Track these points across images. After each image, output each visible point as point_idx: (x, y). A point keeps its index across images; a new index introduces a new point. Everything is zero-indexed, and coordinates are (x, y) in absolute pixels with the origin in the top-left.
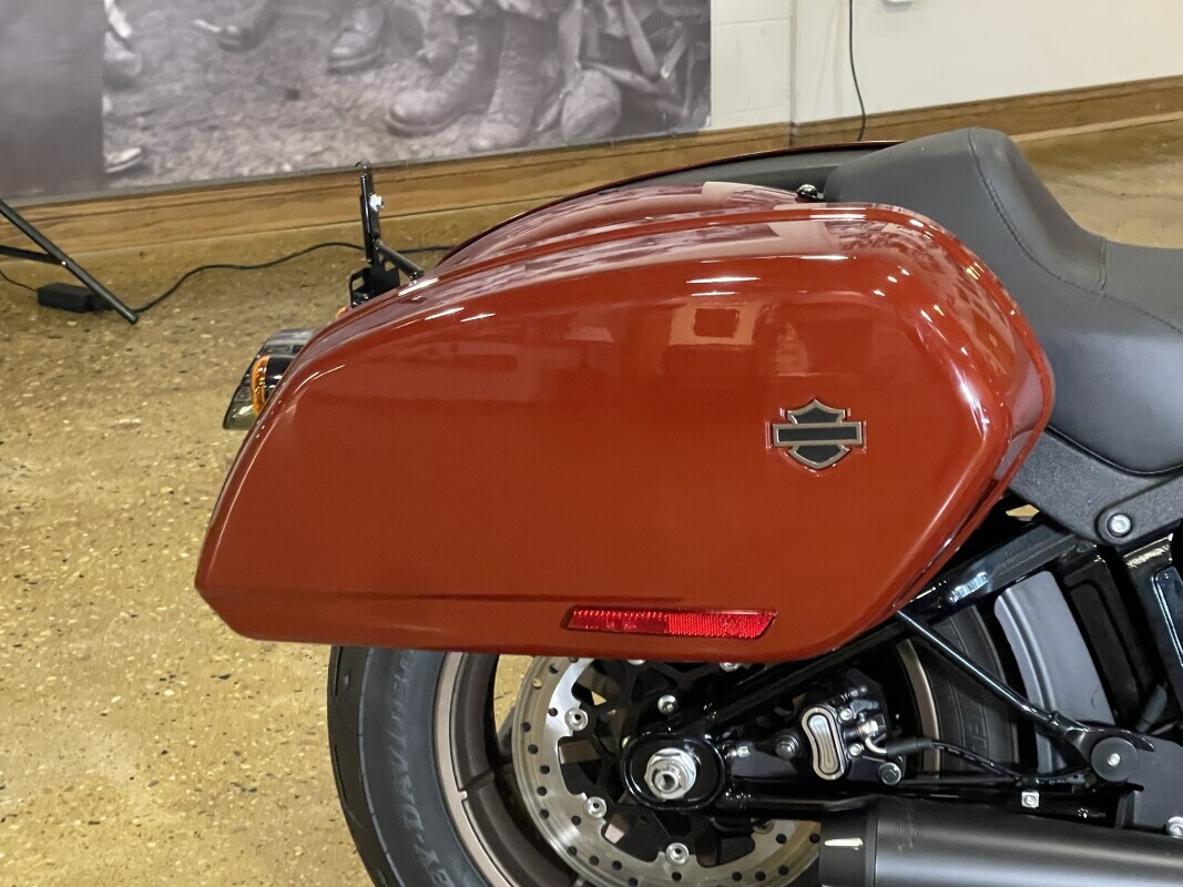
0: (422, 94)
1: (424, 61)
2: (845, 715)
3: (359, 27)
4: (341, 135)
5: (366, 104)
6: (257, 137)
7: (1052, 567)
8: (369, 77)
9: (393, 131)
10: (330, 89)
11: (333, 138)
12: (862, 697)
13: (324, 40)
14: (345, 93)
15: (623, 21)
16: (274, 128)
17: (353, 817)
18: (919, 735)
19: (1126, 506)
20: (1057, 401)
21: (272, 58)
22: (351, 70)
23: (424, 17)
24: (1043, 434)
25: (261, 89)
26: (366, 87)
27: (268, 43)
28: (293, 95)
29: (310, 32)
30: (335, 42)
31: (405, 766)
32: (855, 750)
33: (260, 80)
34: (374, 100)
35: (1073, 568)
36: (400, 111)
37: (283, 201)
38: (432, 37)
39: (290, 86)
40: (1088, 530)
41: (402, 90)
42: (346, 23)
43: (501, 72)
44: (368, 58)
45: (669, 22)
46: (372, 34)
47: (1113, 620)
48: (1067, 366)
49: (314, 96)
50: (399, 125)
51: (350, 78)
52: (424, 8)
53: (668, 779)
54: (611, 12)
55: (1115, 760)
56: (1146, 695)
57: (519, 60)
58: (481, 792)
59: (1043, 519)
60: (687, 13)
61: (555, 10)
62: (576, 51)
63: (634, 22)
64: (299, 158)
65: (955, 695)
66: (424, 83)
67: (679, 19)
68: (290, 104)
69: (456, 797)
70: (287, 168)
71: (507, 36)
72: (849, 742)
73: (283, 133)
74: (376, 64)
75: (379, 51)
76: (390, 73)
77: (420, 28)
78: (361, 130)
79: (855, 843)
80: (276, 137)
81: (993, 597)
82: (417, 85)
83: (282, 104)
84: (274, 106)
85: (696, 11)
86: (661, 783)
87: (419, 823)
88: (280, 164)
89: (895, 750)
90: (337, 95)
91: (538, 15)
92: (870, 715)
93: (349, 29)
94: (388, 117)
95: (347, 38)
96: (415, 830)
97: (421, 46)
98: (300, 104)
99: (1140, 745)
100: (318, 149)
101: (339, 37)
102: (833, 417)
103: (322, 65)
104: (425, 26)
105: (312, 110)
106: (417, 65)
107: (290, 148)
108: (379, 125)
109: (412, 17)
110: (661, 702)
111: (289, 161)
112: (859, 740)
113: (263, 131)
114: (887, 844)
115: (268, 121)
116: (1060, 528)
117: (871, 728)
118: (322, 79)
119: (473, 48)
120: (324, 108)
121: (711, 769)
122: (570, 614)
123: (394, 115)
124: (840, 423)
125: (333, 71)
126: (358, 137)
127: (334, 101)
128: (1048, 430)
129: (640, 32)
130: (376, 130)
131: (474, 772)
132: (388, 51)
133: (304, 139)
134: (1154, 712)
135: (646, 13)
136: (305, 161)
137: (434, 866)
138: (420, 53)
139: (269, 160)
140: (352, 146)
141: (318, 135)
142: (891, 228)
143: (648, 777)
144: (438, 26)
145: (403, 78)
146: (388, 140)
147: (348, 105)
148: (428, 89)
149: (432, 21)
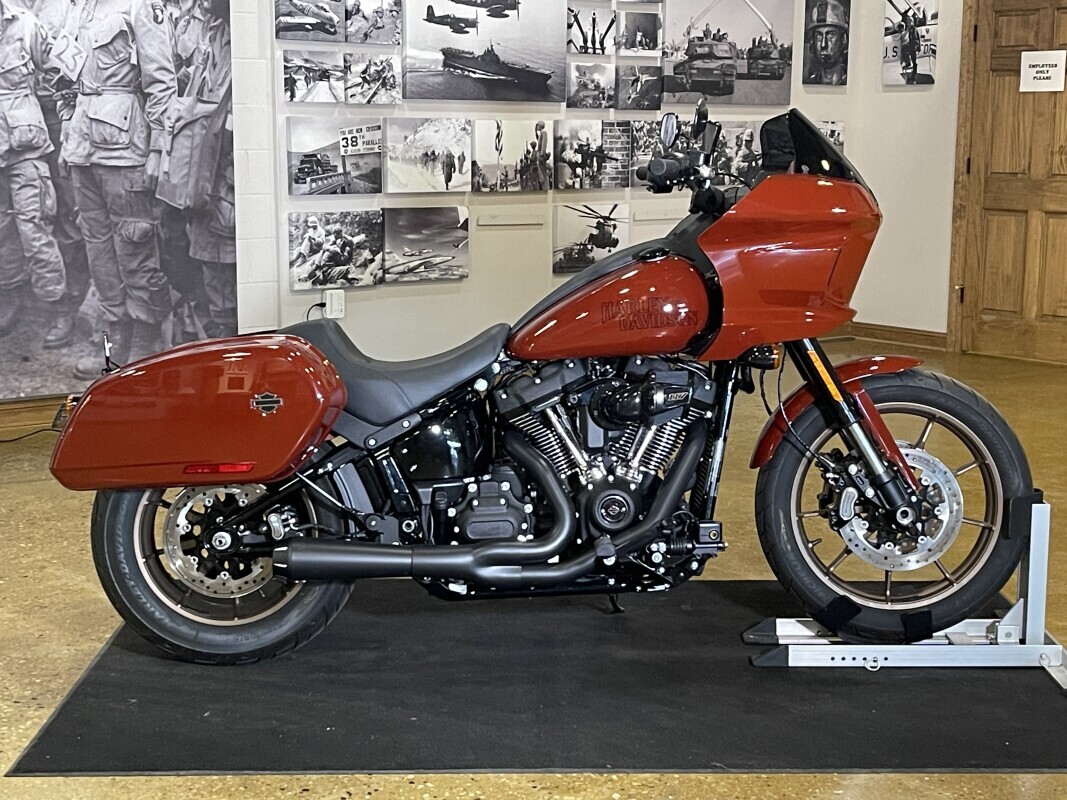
0: (92, 359)
1: (93, 343)
2: (283, 517)
3: (60, 326)
4: (50, 379)
5: (64, 363)
6: (7, 380)
7: (352, 461)
8: (64, 351)
9: (76, 377)
10: (46, 357)
11: (46, 380)
12: (289, 510)
13: (42, 332)
14: (52, 358)
15: (194, 324)
16: (16, 375)
17: (102, 571)
18: (309, 522)
19: (374, 436)
20: (348, 399)
21: (16, 341)
22: (56, 347)
23: (93, 322)
24: (342, 412)
25: (10, 356)
26: (64, 355)
27: (14, 334)
28: (26, 359)
29: (35, 328)
30: (48, 333)
31: (122, 549)
32: (287, 529)
33: (9, 352)
34: (67, 362)
35: (359, 461)
36: (81, 367)
37: (19, 413)
38: (97, 331)
39: (25, 355)
40: (362, 445)
41: (81, 357)
42: (53, 324)
43: (132, 349)
44: (64, 341)
45: (217, 326)
46: (66, 330)
47: (373, 479)
48: (351, 389)
49: (37, 359)
50: (80, 375)
51: (55, 351)
52: (93, 318)
53: (220, 542)
54: (188, 321)
55: (373, 523)
56: (384, 503)
57: (141, 343)
58: (150, 561)
59: (349, 444)
60: (226, 321)
61: (160, 319)
62: (170, 339)
63: (199, 325)
64: (29, 390)
65: (322, 510)
66: (93, 354)
67: (222, 324)
68: (24, 363)
69: (141, 561)
70: (22, 395)
71: (135, 331)
72: (285, 526)
73: (20, 378)
74: (68, 344)
75: (70, 338)
76: (75, 349)
77: (91, 328)
78: (61, 377)
79: (285, 548)
80: (17, 380)
81: (332, 472)
82: (89, 355)
83: (20, 364)
84: (16, 365)
85: (231, 321)
86: (218, 543)
87: (127, 571)
88: (19, 393)
89: (302, 527)
90: (49, 359)
91: (151, 321)
92: (292, 517)
93: (55, 327)
94: (74, 371)
95: (54, 331)
96: (125, 573)
97: (92, 336)
98: (29, 363)
99: (383, 518)
100: (39, 385)
101: (50, 330)
102: (272, 397)
103: (41, 344)
104: (94, 325)
105: (35, 367)
106: (89, 345)
107: (23, 386)
108: (70, 374)
109: (87, 321)
110: (218, 520)
111: (23, 392)
112: (288, 525)
113: (10, 377)
114: (296, 550)
115: (13, 372)
116: (355, 447)
117: (293, 521)
118: (41, 351)
119: (118, 337)
120: (41, 365)
121: (236, 539)
122: (186, 468)
123: (78, 370)
124: (275, 399)
125: (46, 348)
126: (59, 380)
127: (46, 362)
128: (345, 410)
129: (202, 330)
130: (68, 377)
131: (148, 554)
132: (75, 338)
133: (31, 381)
134: (386, 509)
135: (205, 321)
136: (32, 392)
137: (133, 586)
138: (91, 339)
139: (13, 392)
140: (56, 385)
141: (38, 379)
142: (296, 343)
143: (213, 542)
144: (100, 326)
145: (82, 351)
146: (74, 381)
147: (54, 364)
148: (95, 357)
149: (97, 324)
